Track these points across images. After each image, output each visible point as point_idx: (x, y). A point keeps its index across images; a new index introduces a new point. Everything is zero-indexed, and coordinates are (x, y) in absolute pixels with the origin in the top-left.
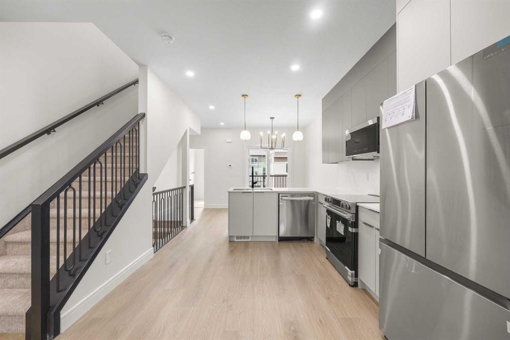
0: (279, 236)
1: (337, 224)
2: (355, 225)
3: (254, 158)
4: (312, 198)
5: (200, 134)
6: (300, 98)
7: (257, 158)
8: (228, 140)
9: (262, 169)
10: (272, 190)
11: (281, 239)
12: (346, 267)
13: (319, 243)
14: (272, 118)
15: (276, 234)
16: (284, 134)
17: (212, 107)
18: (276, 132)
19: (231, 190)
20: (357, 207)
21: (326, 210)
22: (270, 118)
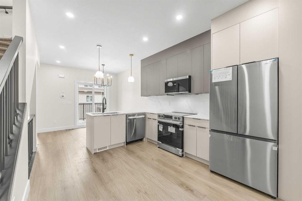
1: (169, 128)
2: (183, 127)
4: (143, 116)
5: (40, 67)
6: (132, 57)
8: (60, 76)
11: (129, 143)
12: (177, 149)
13: (147, 141)
14: (103, 65)
15: (125, 141)
16: (111, 77)
20: (183, 118)
21: (157, 121)
22: (102, 65)
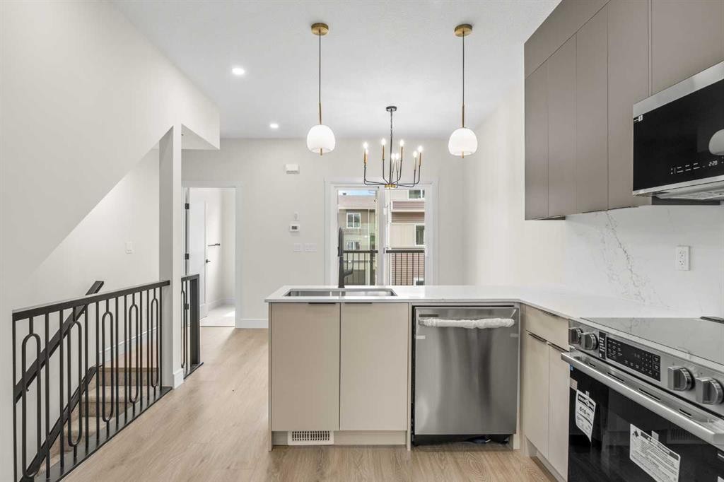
0: (413, 433)
3: (354, 214)
4: (509, 322)
5: (219, 148)
7: (360, 215)
8: (290, 167)
9: (368, 237)
10: (392, 294)
11: (419, 442)
13: (527, 455)
14: (391, 109)
15: (405, 425)
16: (420, 149)
17: (238, 71)
18: (402, 143)
19: (280, 295)
21: (567, 367)
22: (387, 108)
